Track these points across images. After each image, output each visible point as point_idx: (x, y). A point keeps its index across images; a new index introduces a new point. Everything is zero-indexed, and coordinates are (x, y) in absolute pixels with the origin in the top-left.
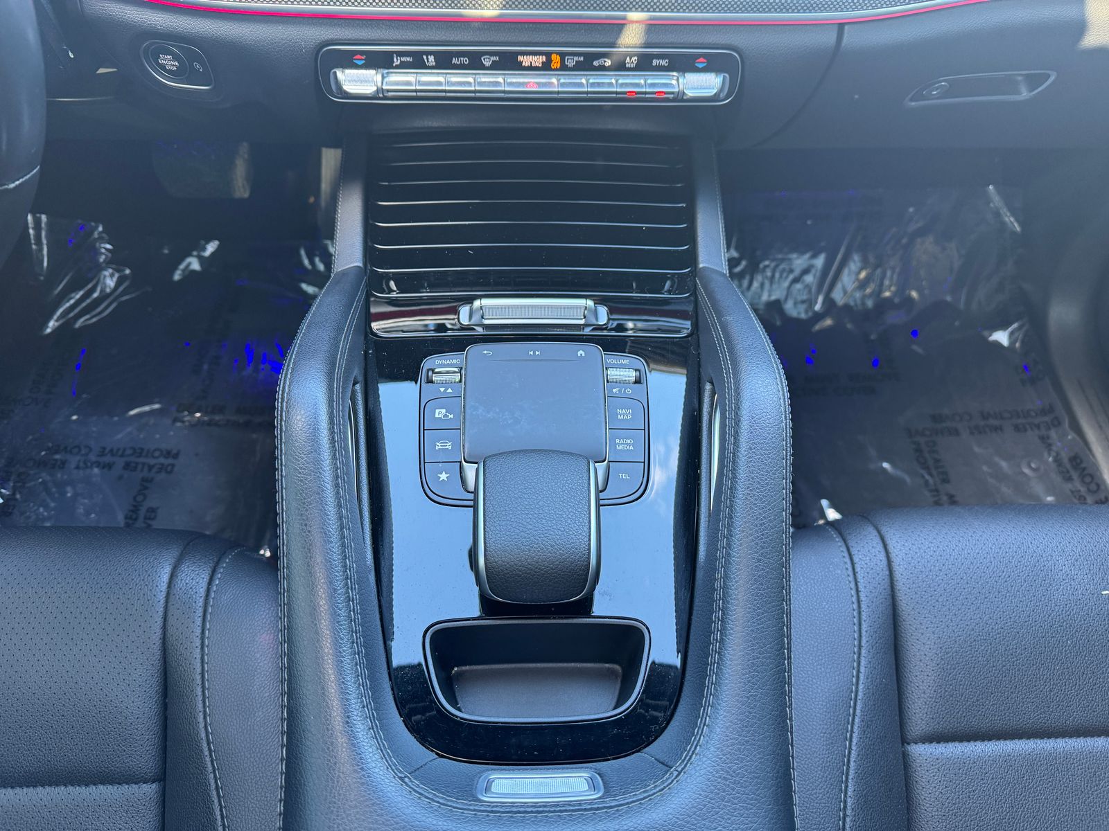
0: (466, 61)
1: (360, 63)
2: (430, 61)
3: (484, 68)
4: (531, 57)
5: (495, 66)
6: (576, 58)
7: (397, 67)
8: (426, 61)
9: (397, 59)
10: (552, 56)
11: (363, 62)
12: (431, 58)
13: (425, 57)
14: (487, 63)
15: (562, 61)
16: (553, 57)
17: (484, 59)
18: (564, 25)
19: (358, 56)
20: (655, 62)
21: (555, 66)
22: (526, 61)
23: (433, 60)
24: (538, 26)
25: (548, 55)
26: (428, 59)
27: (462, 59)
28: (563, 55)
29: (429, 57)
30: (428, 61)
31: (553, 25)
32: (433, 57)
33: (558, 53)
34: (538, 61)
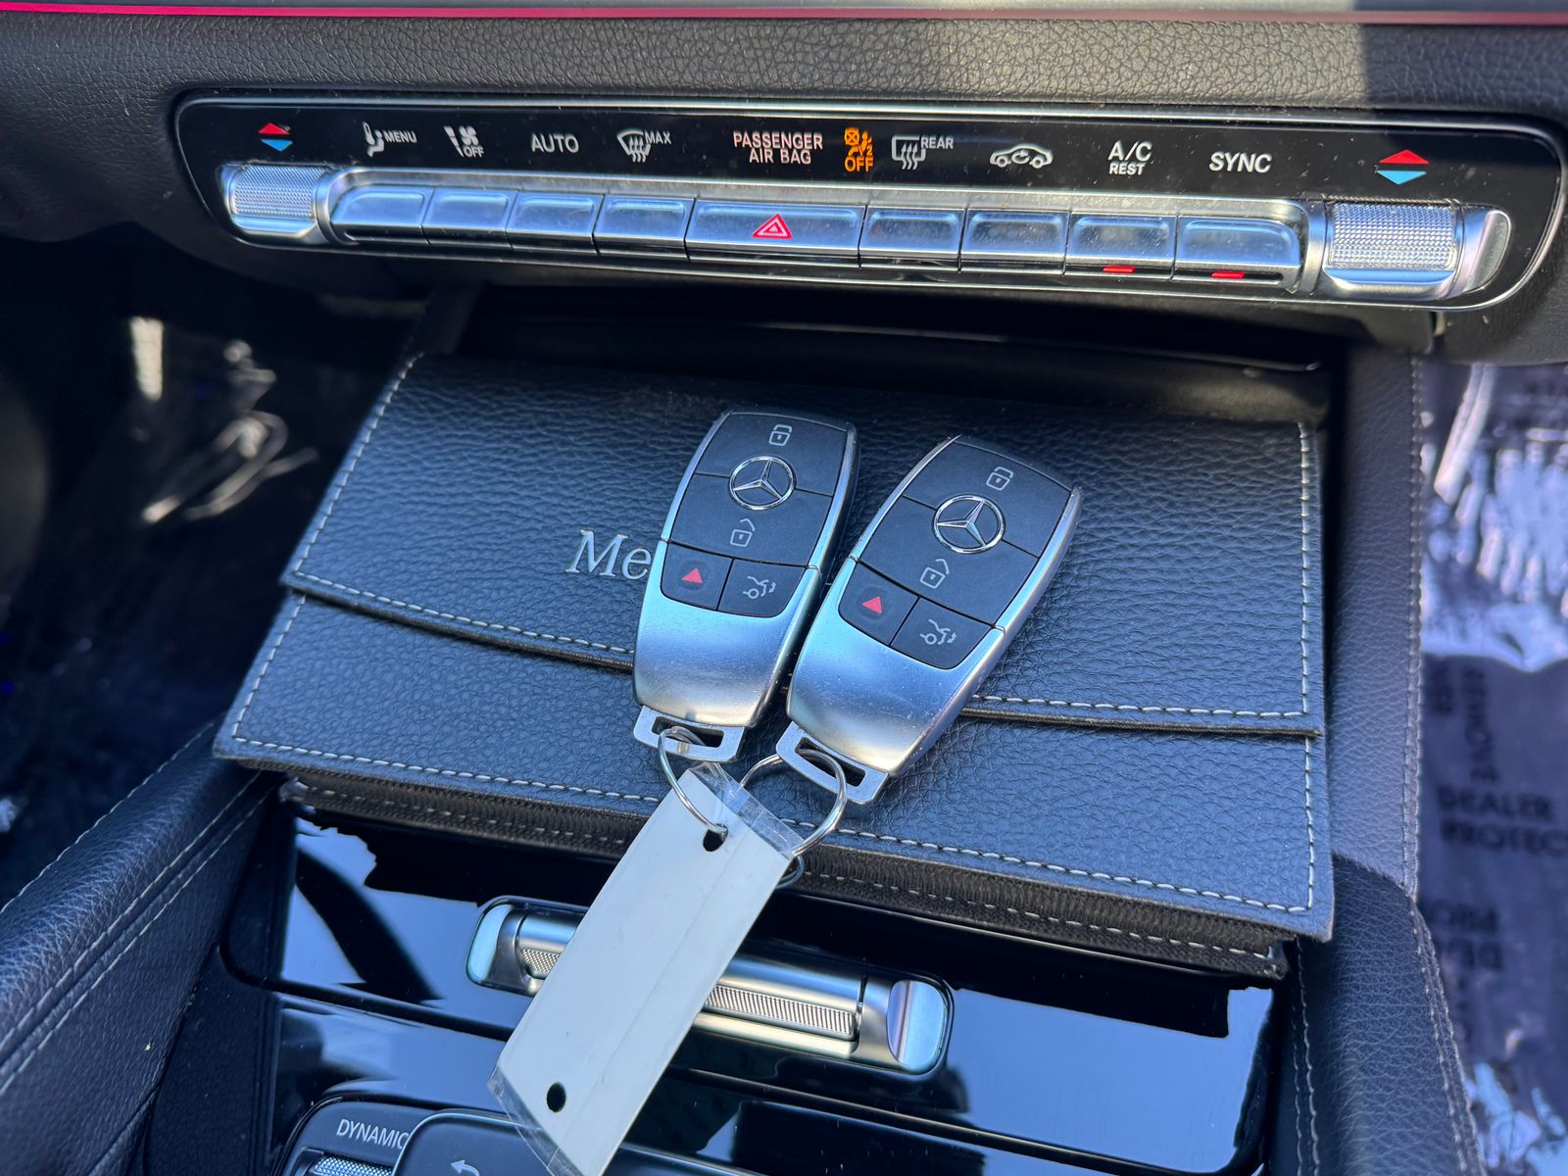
0: (571, 143)
1: (281, 145)
2: (466, 141)
3: (628, 166)
4: (775, 135)
5: (660, 163)
6: (928, 142)
7: (379, 160)
8: (455, 142)
9: (375, 137)
10: (847, 132)
11: (287, 144)
12: (469, 135)
13: (450, 131)
14: (638, 150)
15: (881, 149)
16: (851, 136)
17: (626, 139)
18: (882, 29)
19: (270, 128)
20: (1218, 161)
21: (858, 164)
22: (762, 146)
23: (476, 141)
24: (793, 31)
25: (832, 129)
26: (458, 136)
27: (559, 138)
28: (880, 131)
29: (462, 131)
30: (461, 144)
31: (842, 28)
32: (472, 131)
33: (862, 125)
34: (804, 146)
